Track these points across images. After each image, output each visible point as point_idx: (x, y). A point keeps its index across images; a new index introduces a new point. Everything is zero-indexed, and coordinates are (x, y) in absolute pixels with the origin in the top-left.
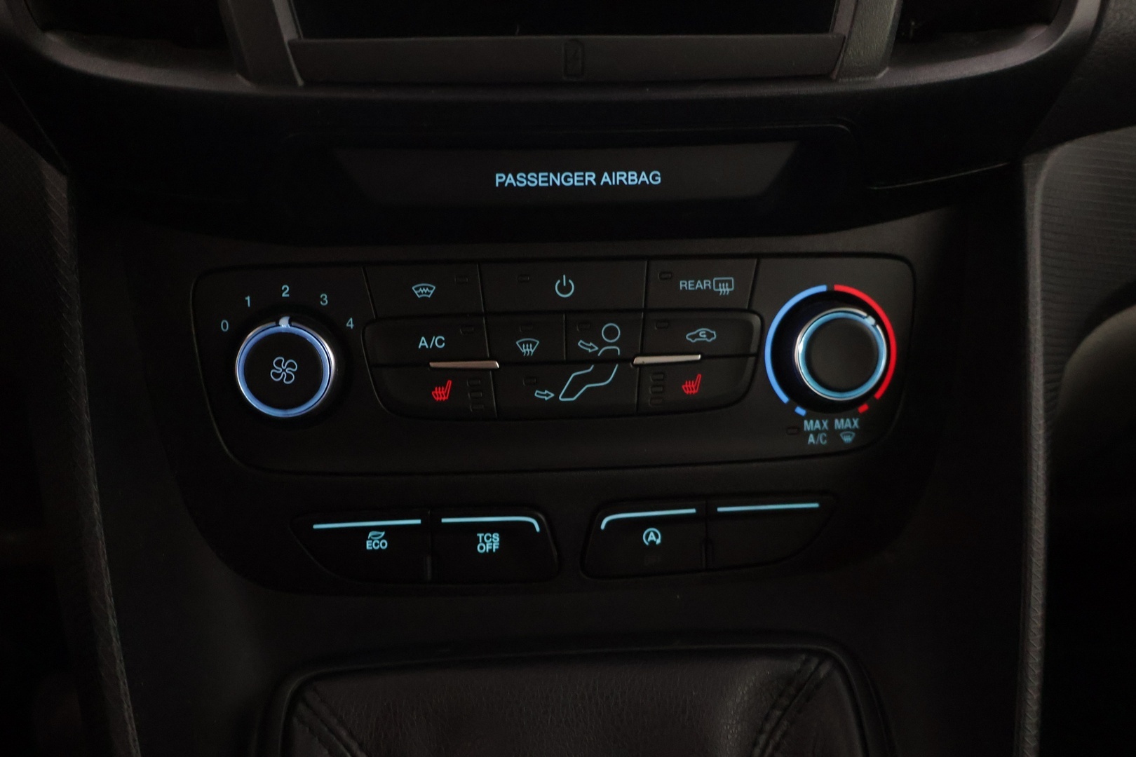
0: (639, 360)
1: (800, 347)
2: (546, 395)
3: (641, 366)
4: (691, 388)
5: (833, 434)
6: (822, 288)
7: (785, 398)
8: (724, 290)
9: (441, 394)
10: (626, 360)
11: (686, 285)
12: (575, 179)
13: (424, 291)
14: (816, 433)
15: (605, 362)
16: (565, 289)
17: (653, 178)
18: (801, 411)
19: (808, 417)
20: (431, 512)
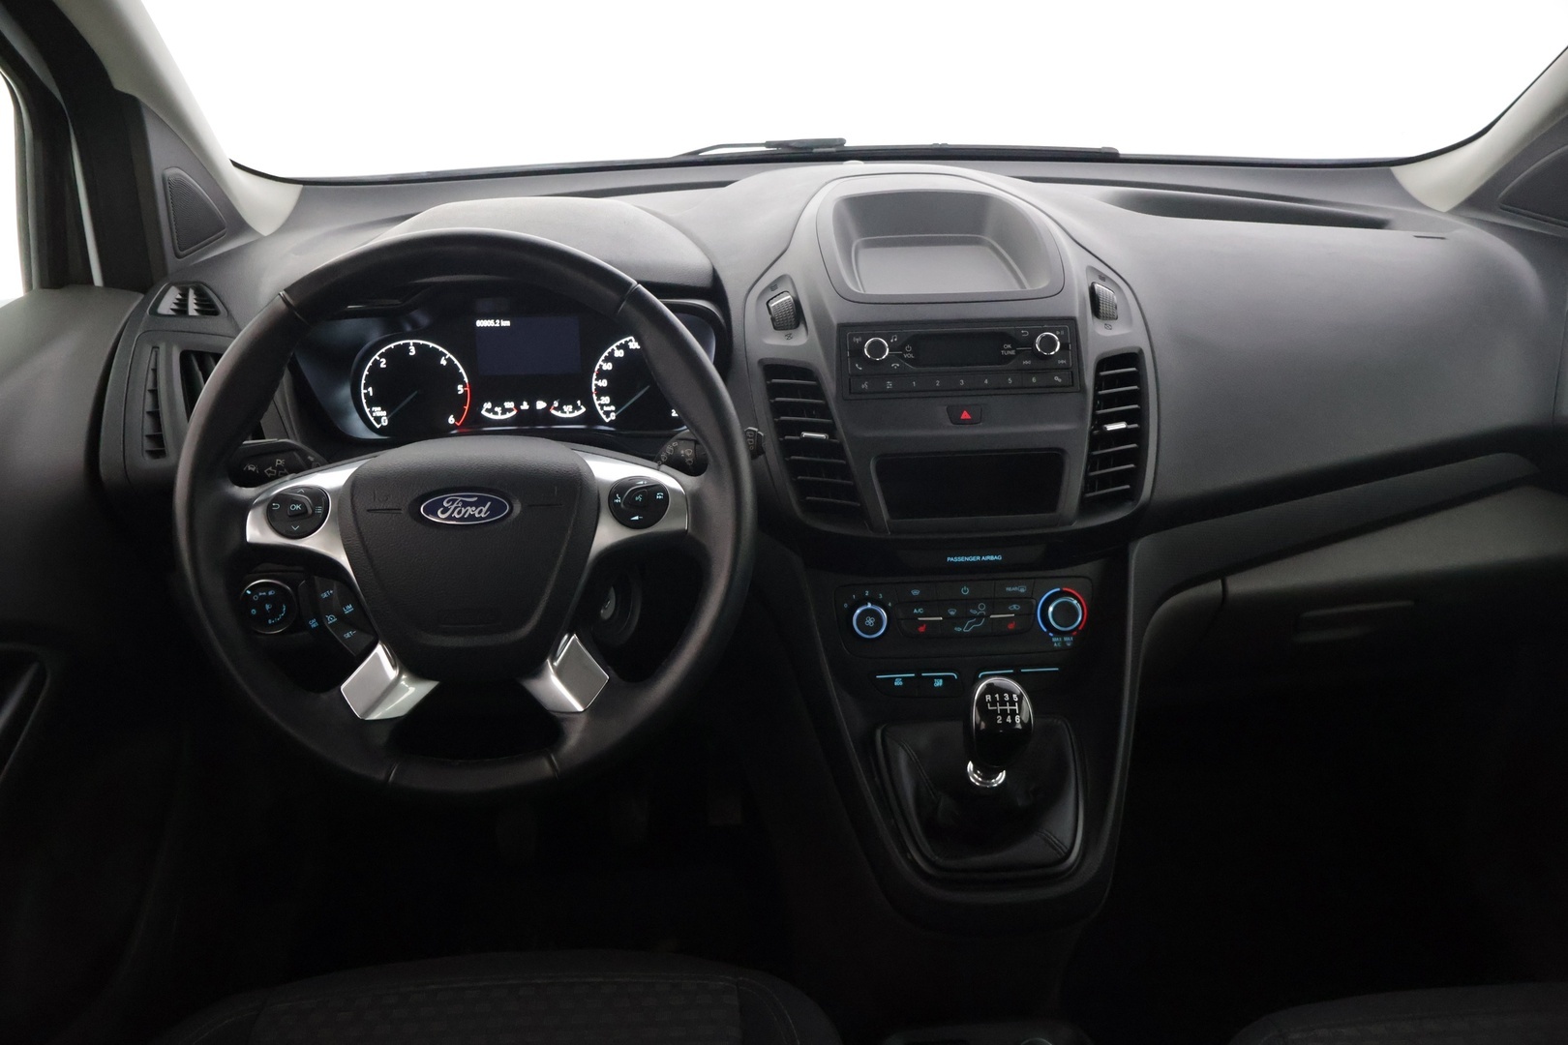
0: (992, 616)
1: (1051, 609)
2: (959, 629)
3: (993, 619)
4: (1011, 626)
5: (1063, 643)
6: (1058, 589)
7: (1045, 630)
8: (1022, 590)
9: (922, 629)
10: (987, 616)
11: (1009, 589)
12: (973, 559)
13: (916, 593)
14: (1057, 642)
15: (981, 616)
16: (965, 591)
17: (999, 558)
18: (1051, 634)
19: (1054, 637)
20: (918, 672)
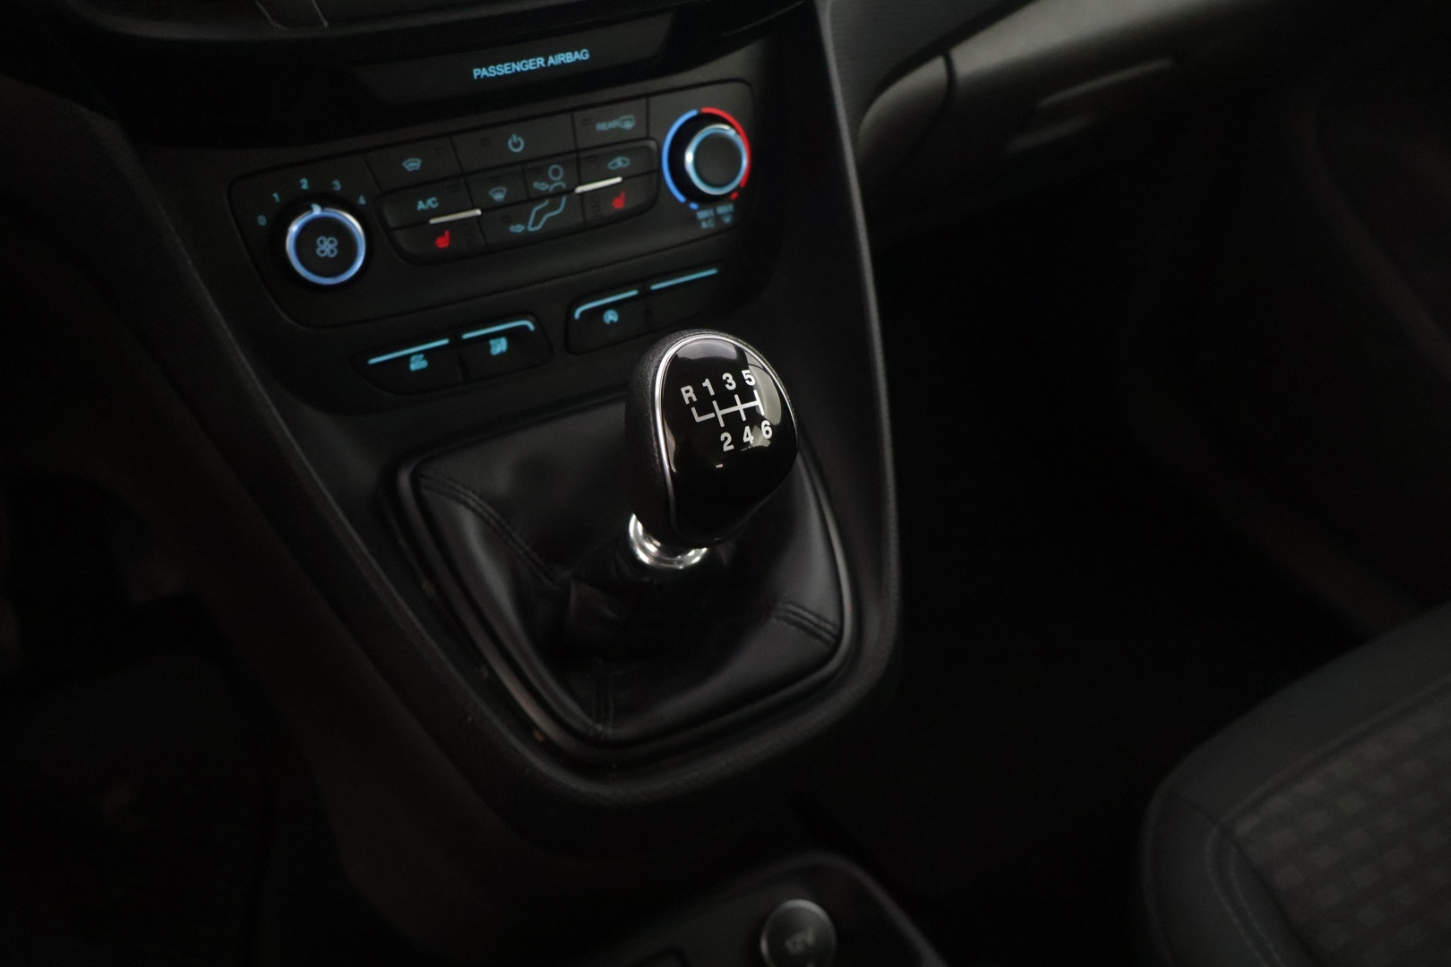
0: (580, 189)
1: (689, 157)
2: (518, 229)
3: (583, 194)
4: (619, 204)
5: (718, 218)
6: (693, 113)
7: (681, 198)
8: (628, 125)
9: (442, 243)
10: (570, 191)
11: (602, 127)
12: (530, 65)
13: (413, 165)
14: (706, 219)
15: (557, 194)
16: (516, 144)
17: (582, 55)
18: (694, 206)
19: (701, 209)
20: (454, 332)
